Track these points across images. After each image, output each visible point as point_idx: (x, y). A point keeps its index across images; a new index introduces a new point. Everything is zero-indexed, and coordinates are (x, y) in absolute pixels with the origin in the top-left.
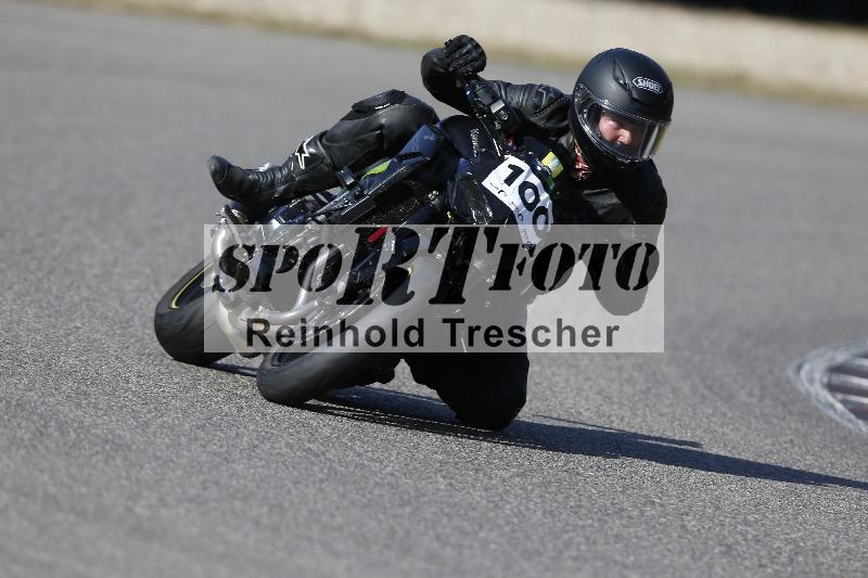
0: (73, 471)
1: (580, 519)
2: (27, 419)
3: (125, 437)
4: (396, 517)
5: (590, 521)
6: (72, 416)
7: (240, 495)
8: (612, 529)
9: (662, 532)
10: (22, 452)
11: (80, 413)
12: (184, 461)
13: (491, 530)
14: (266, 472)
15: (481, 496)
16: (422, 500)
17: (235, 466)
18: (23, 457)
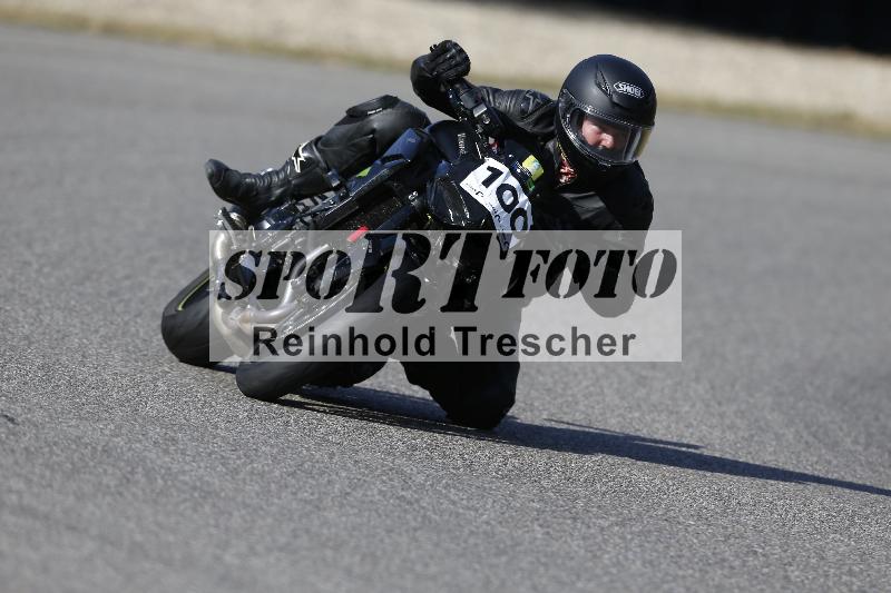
0: (161, 518)
1: (680, 568)
2: (113, 466)
3: (214, 483)
4: (491, 566)
5: (690, 572)
6: (159, 462)
7: (331, 544)
8: (713, 580)
9: (765, 582)
10: (108, 499)
11: (167, 459)
12: (274, 509)
13: (589, 580)
14: (358, 520)
15: (578, 546)
16: (518, 548)
17: (325, 514)
18: (109, 504)
